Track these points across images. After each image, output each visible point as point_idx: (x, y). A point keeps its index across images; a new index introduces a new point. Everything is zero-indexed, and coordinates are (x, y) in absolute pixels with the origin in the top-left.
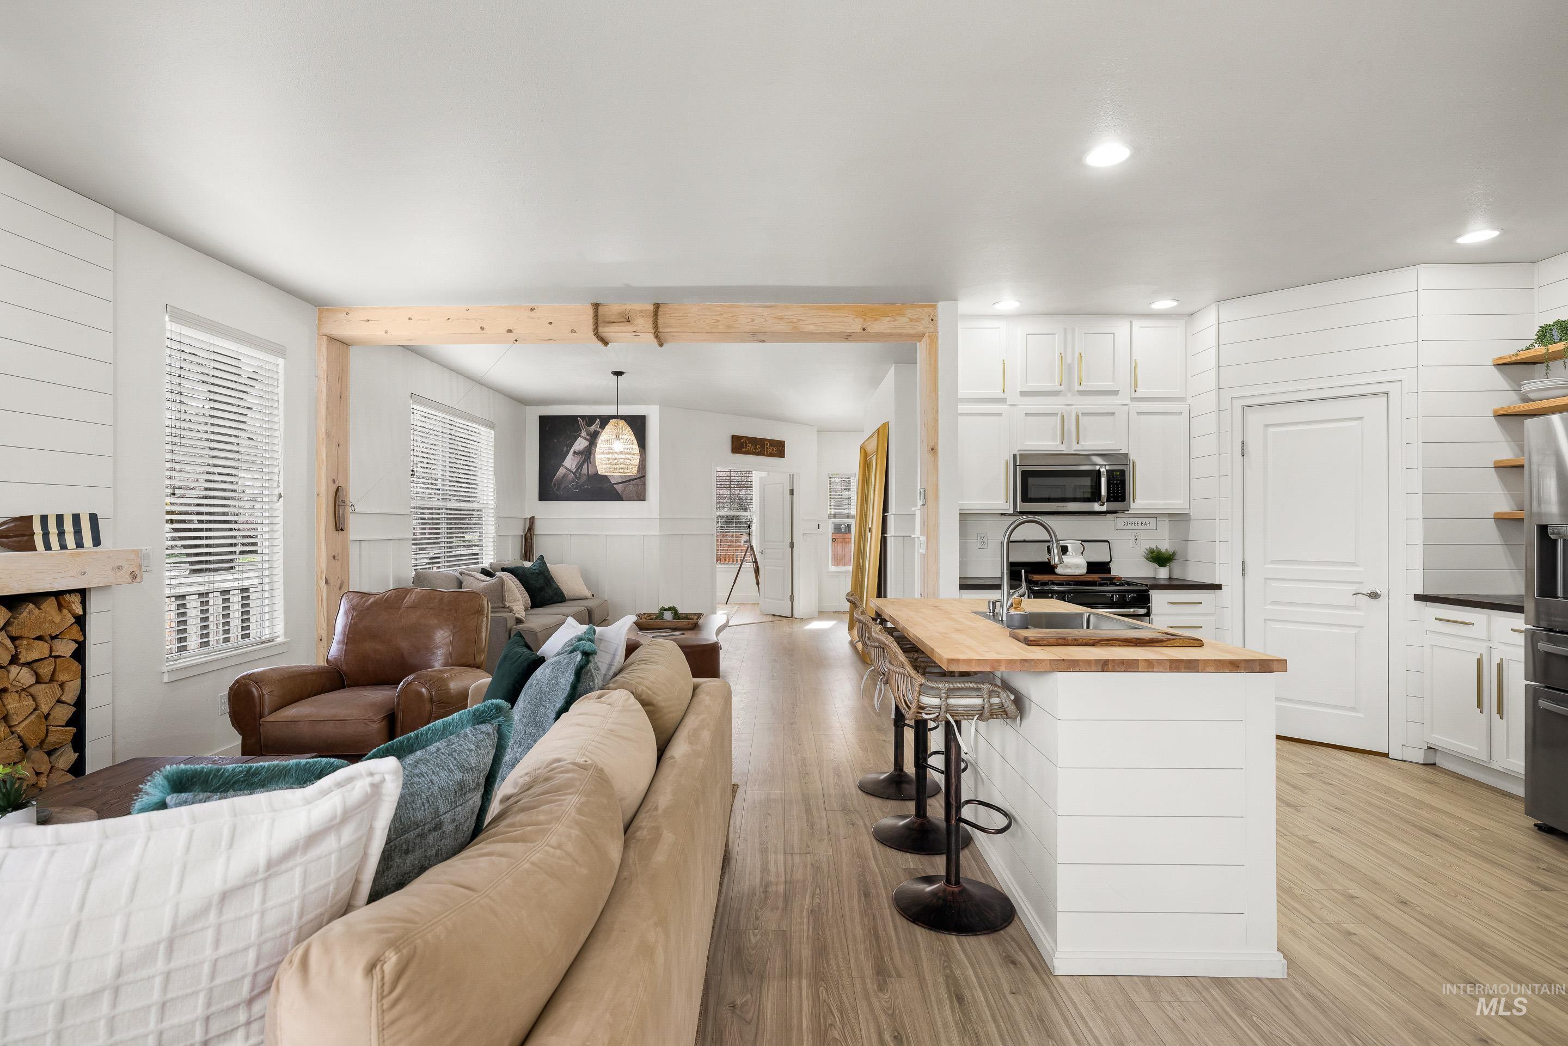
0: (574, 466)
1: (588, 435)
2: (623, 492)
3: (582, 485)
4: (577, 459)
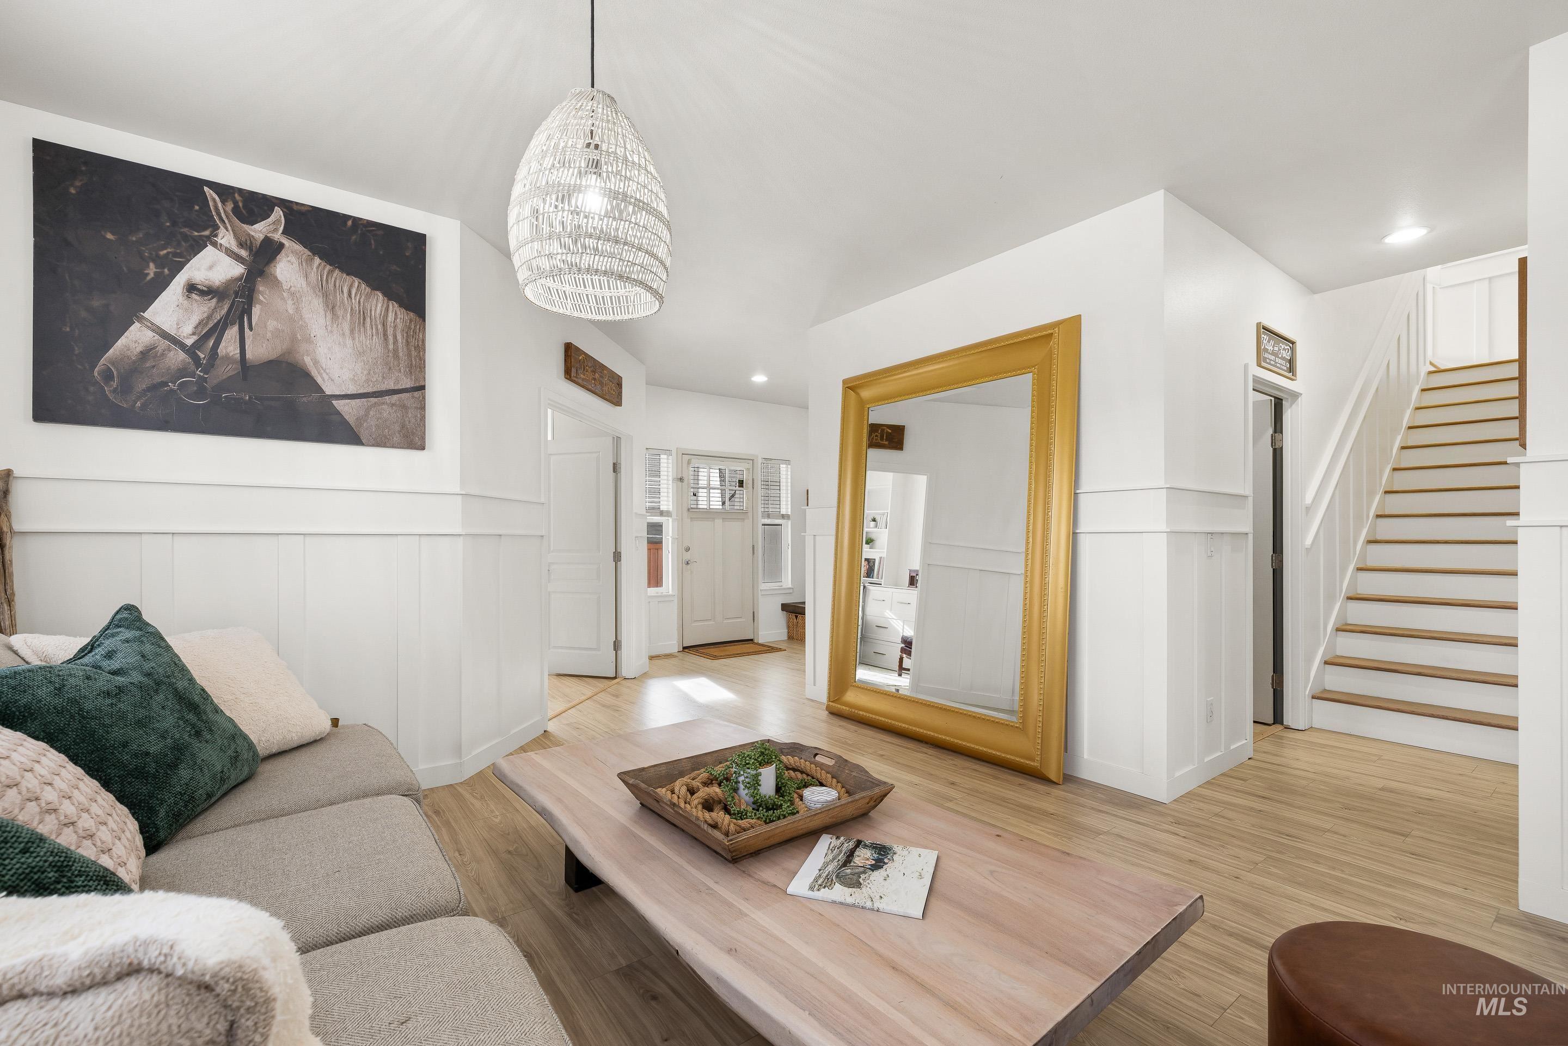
0: (187, 329)
1: (241, 245)
2: (357, 420)
3: (221, 387)
4: (200, 310)
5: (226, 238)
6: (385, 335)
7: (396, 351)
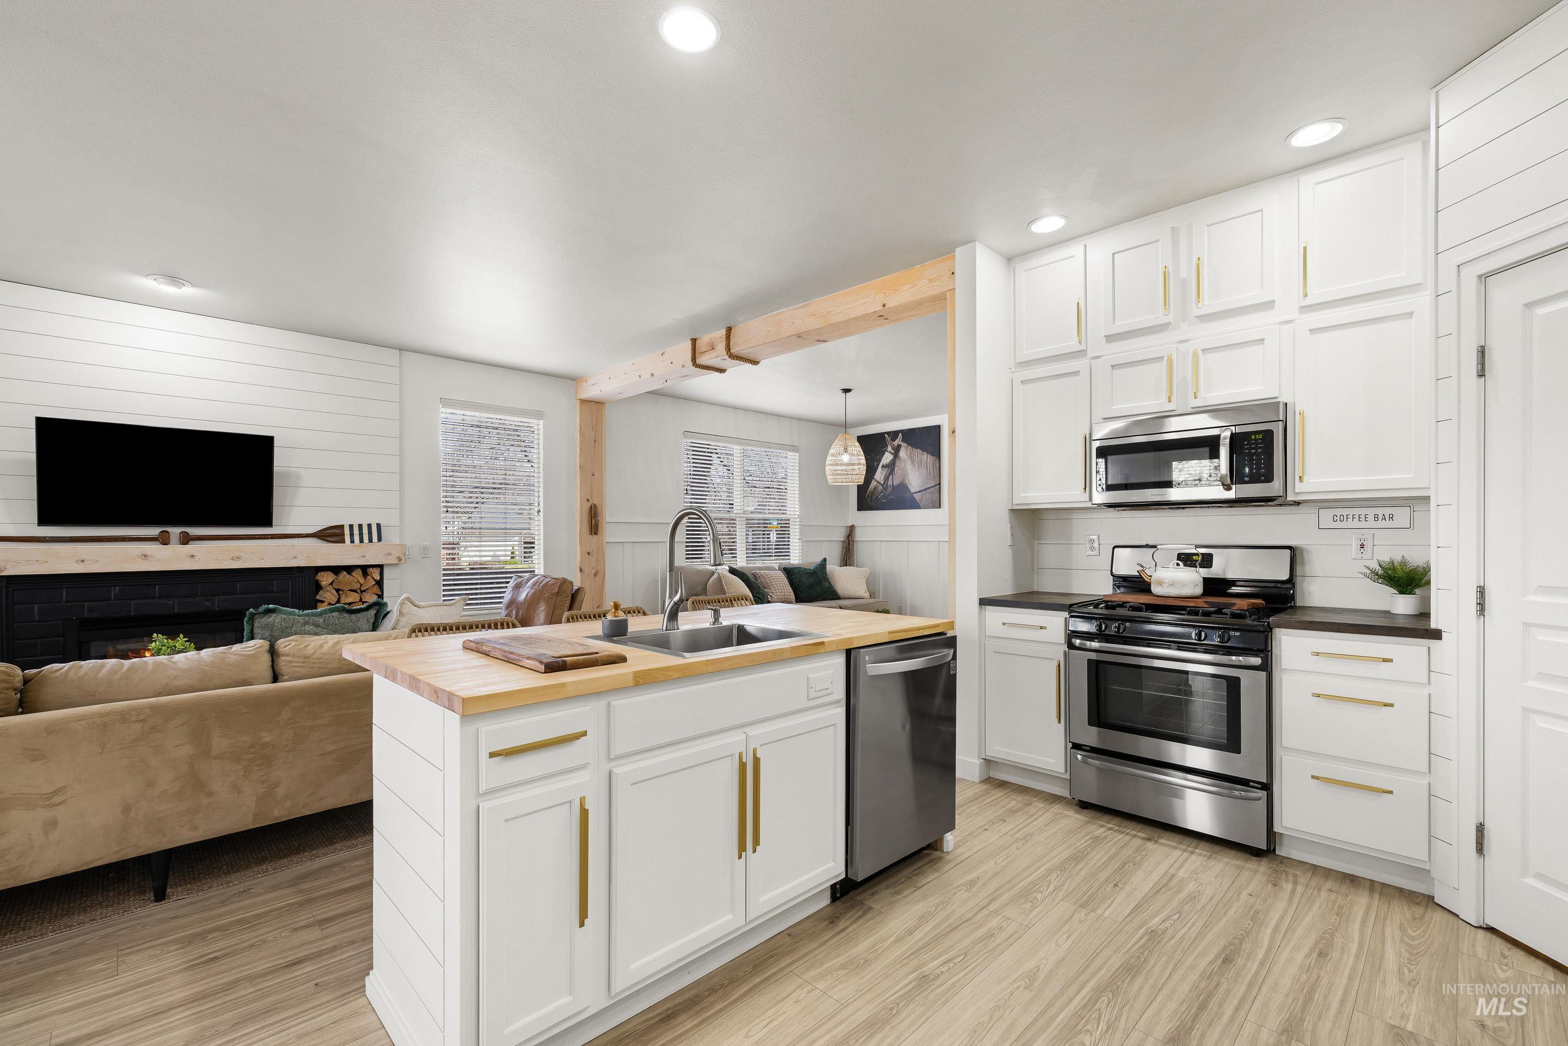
0: (882, 479)
1: (892, 449)
2: (920, 500)
3: (888, 496)
4: (885, 472)
5: (889, 448)
6: (927, 467)
7: (930, 472)
